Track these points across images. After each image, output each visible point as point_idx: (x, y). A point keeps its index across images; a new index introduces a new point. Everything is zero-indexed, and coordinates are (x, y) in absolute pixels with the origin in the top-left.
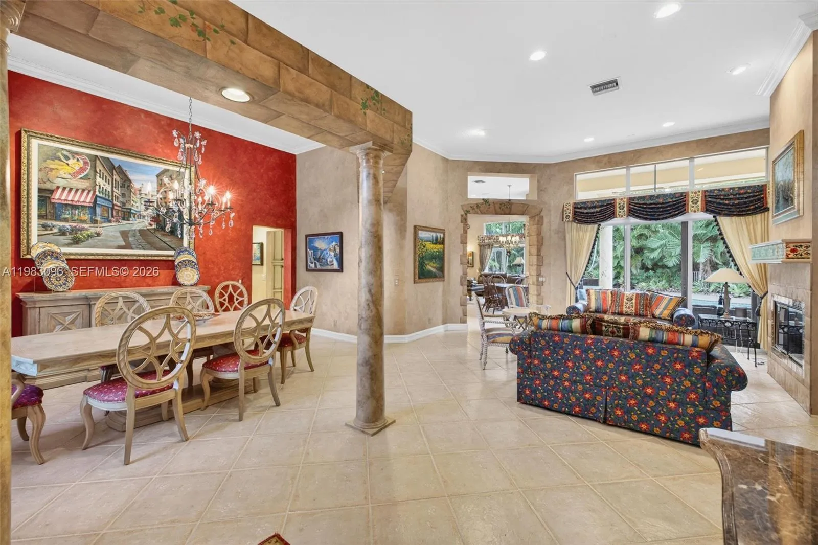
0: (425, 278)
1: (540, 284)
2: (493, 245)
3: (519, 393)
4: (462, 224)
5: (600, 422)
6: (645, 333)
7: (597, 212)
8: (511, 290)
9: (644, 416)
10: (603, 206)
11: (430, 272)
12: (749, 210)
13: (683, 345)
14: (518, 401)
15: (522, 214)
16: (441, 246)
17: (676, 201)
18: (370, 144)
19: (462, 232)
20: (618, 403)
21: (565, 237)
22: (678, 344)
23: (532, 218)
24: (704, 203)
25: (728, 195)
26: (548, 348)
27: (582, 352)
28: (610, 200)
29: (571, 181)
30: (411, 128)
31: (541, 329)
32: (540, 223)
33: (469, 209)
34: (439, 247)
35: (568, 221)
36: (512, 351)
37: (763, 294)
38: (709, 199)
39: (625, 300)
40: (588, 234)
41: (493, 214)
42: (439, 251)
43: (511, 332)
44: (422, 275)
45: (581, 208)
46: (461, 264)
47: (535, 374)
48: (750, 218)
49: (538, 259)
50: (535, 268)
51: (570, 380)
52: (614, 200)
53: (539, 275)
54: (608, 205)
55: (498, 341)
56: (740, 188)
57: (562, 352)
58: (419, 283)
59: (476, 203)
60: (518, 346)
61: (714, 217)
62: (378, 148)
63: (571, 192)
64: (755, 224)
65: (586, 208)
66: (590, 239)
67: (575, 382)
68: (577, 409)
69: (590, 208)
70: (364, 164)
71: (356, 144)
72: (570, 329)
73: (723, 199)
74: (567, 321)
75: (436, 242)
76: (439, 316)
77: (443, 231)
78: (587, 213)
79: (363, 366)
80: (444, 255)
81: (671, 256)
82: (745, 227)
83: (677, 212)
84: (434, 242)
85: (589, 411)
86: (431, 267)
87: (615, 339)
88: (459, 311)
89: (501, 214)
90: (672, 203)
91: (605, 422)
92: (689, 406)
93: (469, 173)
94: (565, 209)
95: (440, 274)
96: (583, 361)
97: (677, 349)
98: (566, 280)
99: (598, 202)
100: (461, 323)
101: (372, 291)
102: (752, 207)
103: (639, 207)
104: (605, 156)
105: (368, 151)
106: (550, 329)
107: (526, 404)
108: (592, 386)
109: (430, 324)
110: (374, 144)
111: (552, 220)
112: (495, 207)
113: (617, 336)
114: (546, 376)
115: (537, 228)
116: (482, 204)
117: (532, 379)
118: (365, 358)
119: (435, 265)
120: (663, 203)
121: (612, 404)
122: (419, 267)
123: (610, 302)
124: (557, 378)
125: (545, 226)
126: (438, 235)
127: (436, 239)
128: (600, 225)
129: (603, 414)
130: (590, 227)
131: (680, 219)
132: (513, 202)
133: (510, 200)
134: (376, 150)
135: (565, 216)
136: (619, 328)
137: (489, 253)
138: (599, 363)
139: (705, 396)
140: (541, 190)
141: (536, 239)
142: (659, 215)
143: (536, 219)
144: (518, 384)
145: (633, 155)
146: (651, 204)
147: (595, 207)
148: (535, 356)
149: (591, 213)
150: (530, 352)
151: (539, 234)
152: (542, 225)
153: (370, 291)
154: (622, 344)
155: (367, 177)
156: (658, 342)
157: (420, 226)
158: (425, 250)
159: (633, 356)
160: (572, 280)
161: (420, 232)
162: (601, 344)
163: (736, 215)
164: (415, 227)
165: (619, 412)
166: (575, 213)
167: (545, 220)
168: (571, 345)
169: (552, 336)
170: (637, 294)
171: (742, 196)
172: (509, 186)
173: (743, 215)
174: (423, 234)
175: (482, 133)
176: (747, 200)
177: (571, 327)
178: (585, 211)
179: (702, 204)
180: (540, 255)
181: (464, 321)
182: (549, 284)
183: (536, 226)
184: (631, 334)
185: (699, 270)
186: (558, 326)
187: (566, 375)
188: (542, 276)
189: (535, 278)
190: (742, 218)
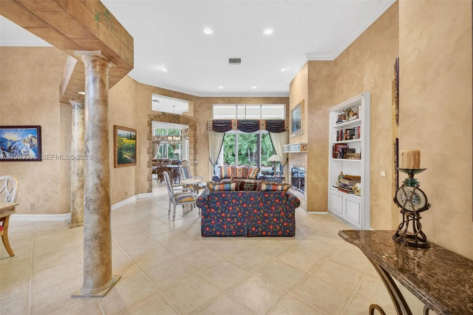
0: (123, 163)
1: (196, 165)
2: (160, 142)
3: (202, 231)
4: (149, 127)
5: (245, 236)
6: (264, 187)
7: (224, 126)
8: (182, 169)
9: (264, 228)
10: (226, 123)
11: (126, 159)
12: (280, 130)
13: (278, 191)
14: (202, 236)
15: (186, 124)
16: (134, 141)
17: (256, 124)
18: (99, 53)
19: (148, 132)
20: (253, 224)
21: (208, 139)
22: (276, 190)
23: (190, 126)
24: (266, 125)
25: (273, 124)
26: (219, 201)
27: (237, 201)
28: (229, 120)
29: (211, 108)
30: (133, 50)
31: (214, 191)
32: (195, 129)
33: (153, 118)
34: (132, 142)
35: (210, 130)
36: (198, 206)
37: (284, 165)
38: (268, 125)
39: (238, 171)
40: (220, 137)
41: (169, 122)
42: (133, 145)
43: (190, 195)
44: (121, 161)
45: (216, 123)
46: (148, 153)
47: (212, 218)
48: (280, 134)
49: (194, 151)
50: (193, 155)
51: (231, 217)
52: (231, 121)
53: (195, 160)
54: (229, 123)
55: (183, 201)
56: (277, 121)
57: (226, 202)
58: (119, 167)
59: (158, 114)
60: (202, 203)
61: (269, 132)
62: (106, 59)
63: (211, 115)
64: (281, 136)
65: (218, 124)
66: (221, 141)
67: (233, 218)
68: (234, 232)
69: (220, 124)
70: (91, 69)
71: (83, 49)
72: (230, 189)
73: (272, 125)
74: (228, 185)
75: (131, 138)
76: (132, 190)
77: (135, 131)
78: (219, 126)
79: (92, 240)
80: (136, 147)
81: (243, 150)
82: (278, 137)
83: (256, 129)
84: (129, 138)
85: (239, 232)
86: (127, 155)
87: (251, 192)
88: (147, 185)
89: (173, 123)
90: (254, 125)
91: (248, 236)
92: (281, 219)
93: (152, 94)
94: (208, 123)
95: (133, 161)
96: (237, 206)
97: (276, 193)
98: (209, 162)
99: (224, 121)
100: (148, 192)
101: (101, 176)
102: (280, 129)
103: (242, 125)
104: (227, 98)
105: (95, 58)
106: (219, 190)
107: (207, 236)
108: (241, 218)
109: (126, 195)
110: (102, 53)
111: (201, 129)
112: (169, 118)
113: (251, 190)
114: (218, 217)
115: (194, 133)
116: (162, 115)
117: (210, 221)
118: (94, 234)
119: (129, 154)
120: (251, 125)
121: (250, 226)
122: (118, 156)
123: (231, 172)
124: (224, 217)
125: (198, 133)
126: (132, 133)
127: (131, 136)
128: (225, 133)
129: (247, 231)
130: (220, 134)
131: (257, 132)
132: (180, 116)
133: (178, 115)
134: (104, 59)
135: (208, 127)
136: (252, 186)
137: (157, 147)
138: (245, 205)
139: (287, 213)
140: (195, 111)
141: (193, 139)
142: (249, 130)
143: (193, 128)
144: (201, 226)
145: (239, 99)
146: (246, 124)
147: (222, 124)
148: (212, 207)
149: (221, 127)
150: (209, 205)
151: (195, 136)
152: (196, 131)
153: (99, 177)
154: (255, 193)
155: (94, 80)
156: (269, 191)
157: (118, 126)
158: (122, 143)
159: (259, 199)
160: (212, 162)
161: (118, 130)
162: (246, 195)
163: (276, 132)
164: (115, 127)
165: (254, 229)
166: (213, 126)
167: (198, 129)
168: (231, 198)
169: (222, 194)
170: (242, 168)
171: (277, 124)
172: (174, 106)
173: (278, 132)
174: (120, 132)
175: (164, 70)
176: (279, 126)
177: (230, 188)
178: (218, 125)
179: (265, 126)
180: (195, 148)
181: (150, 191)
182: (200, 164)
183: (193, 132)
184: (257, 188)
185: (253, 156)
186: (224, 188)
187: (229, 215)
188: (196, 160)
189: (193, 161)
190: (278, 134)
